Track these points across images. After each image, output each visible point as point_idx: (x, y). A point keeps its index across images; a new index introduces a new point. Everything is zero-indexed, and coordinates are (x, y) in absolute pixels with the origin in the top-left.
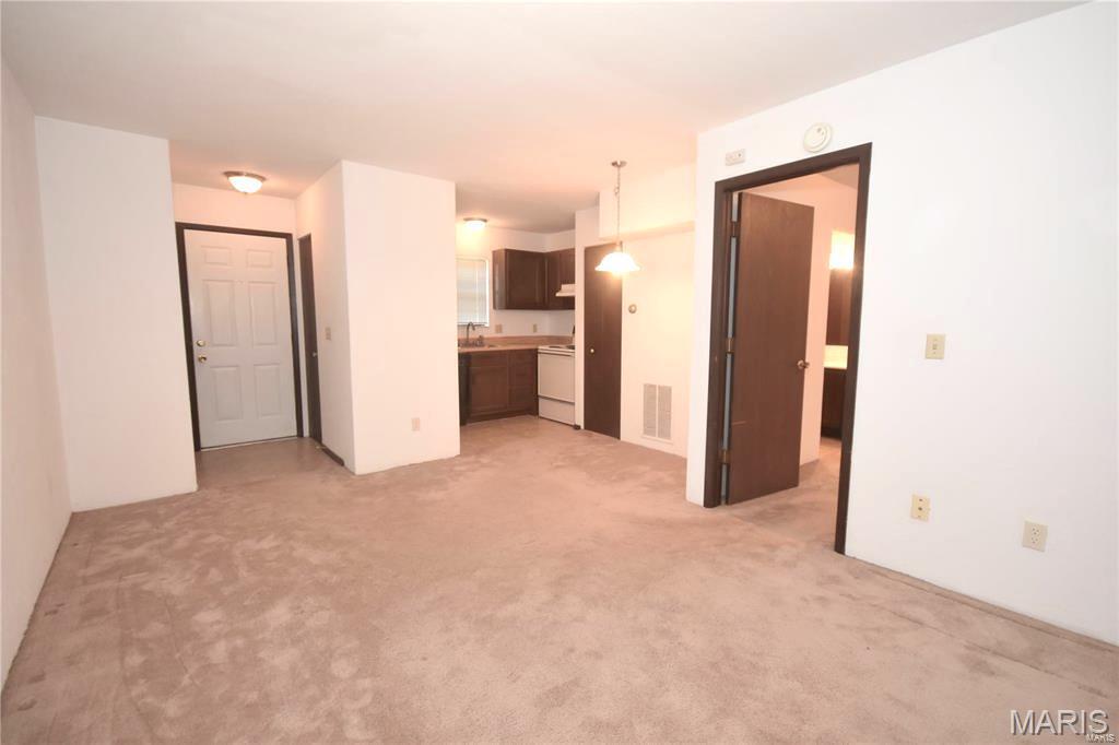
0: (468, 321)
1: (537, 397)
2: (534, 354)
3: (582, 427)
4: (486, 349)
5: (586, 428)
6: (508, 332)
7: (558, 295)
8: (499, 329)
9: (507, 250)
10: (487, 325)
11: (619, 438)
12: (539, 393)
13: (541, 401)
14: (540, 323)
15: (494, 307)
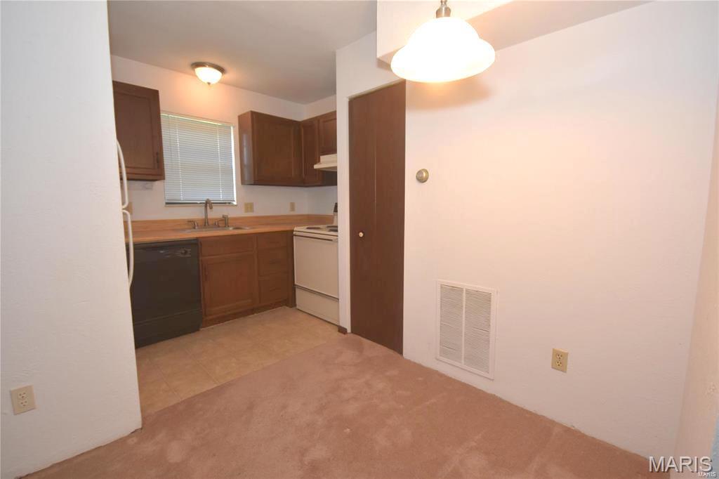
0: (205, 198)
1: (293, 288)
2: (289, 236)
3: (349, 330)
4: (230, 231)
5: (354, 331)
6: (259, 211)
7: (316, 167)
8: (249, 207)
9: (253, 113)
10: (235, 203)
11: (401, 353)
12: (296, 283)
13: (298, 292)
14: (299, 201)
15: (243, 182)
